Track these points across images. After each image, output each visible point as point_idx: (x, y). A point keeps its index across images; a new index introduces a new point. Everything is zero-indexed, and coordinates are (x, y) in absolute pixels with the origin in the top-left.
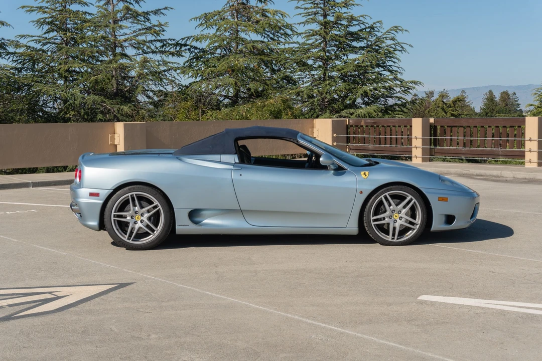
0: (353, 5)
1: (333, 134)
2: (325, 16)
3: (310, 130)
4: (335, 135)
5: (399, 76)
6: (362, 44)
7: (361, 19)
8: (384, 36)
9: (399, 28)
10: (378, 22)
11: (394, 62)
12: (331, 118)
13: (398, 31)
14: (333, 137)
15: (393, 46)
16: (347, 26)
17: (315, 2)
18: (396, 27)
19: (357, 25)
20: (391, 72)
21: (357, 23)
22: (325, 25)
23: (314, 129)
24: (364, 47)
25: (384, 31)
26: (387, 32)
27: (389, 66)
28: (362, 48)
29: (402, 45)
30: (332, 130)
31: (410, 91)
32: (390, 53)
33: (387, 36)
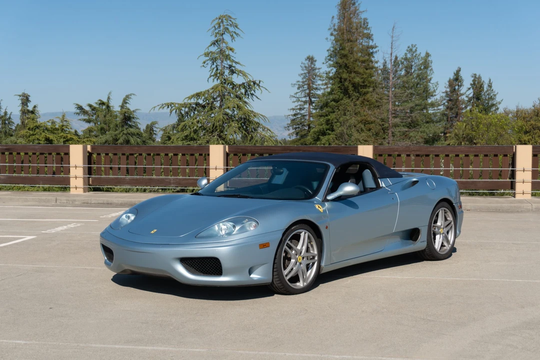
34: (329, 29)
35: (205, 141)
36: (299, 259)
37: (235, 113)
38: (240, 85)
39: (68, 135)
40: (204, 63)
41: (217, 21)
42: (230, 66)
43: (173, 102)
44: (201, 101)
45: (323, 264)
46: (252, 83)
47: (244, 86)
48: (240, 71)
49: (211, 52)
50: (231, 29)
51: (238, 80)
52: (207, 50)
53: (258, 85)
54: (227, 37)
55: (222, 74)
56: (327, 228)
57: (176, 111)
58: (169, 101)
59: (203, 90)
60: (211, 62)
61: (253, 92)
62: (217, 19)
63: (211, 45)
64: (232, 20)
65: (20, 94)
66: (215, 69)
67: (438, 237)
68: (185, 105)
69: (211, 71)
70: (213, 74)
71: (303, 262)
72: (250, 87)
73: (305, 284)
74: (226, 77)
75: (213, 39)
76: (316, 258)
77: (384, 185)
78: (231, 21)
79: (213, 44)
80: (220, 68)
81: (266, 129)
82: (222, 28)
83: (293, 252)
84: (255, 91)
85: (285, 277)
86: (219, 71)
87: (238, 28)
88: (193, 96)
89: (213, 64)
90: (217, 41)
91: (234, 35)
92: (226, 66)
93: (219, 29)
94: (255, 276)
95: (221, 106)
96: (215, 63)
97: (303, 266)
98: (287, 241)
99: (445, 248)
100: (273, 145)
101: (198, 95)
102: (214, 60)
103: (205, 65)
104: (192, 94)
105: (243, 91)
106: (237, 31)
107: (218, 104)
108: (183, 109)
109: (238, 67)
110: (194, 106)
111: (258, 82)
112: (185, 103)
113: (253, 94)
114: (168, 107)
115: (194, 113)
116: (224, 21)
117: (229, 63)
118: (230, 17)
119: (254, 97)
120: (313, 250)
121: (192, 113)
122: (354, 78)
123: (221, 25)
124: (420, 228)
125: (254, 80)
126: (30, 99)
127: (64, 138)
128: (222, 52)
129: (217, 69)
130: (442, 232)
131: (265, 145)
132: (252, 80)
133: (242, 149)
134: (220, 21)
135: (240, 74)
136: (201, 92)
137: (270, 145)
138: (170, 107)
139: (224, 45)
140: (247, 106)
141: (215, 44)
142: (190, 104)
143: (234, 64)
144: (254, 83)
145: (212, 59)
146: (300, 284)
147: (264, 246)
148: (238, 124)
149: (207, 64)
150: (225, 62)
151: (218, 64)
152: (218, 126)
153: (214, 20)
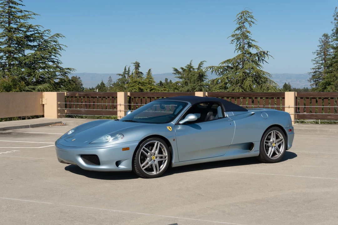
0: (29, 18)
1: (57, 102)
2: (10, 23)
3: (41, 99)
4: (59, 103)
5: (59, 65)
6: (35, 44)
7: (37, 27)
8: (50, 40)
9: (60, 35)
10: (47, 30)
11: (55, 56)
12: (56, 91)
13: (58, 36)
14: (58, 104)
15: (54, 46)
16: (25, 32)
17: (2, 14)
18: (58, 34)
19: (33, 31)
20: (53, 62)
21: (32, 30)
22: (9, 30)
23: (43, 99)
24: (36, 46)
25: (50, 36)
26: (52, 37)
27: (52, 59)
28: (35, 46)
29: (60, 45)
30: (57, 100)
31: (67, 75)
32: (55, 50)
33: (52, 39)
34: (333, 16)
35: (231, 89)
36: (153, 158)
37: (251, 71)
38: (255, 54)
39: (152, 86)
40: (233, 41)
41: (240, 15)
42: (249, 43)
43: (213, 66)
44: (230, 65)
45: (173, 162)
46: (263, 53)
47: (257, 55)
49: (236, 34)
50: (249, 19)
51: (253, 51)
52: (234, 33)
53: (267, 54)
54: (246, 24)
55: (243, 48)
56: (174, 140)
57: (215, 71)
58: (211, 66)
59: (231, 58)
60: (236, 41)
61: (263, 58)
62: (240, 13)
63: (236, 30)
64: (250, 14)
65: (135, 62)
66: (239, 45)
67: (270, 148)
68: (220, 68)
69: (236, 46)
70: (238, 48)
71: (155, 159)
72: (262, 55)
73: (158, 173)
74: (246, 49)
75: (238, 26)
76: (167, 158)
77: (227, 116)
78: (248, 14)
79: (238, 29)
80: (242, 44)
81: (272, 82)
82: (243, 19)
83: (149, 154)
84: (264, 58)
85: (142, 168)
86: (241, 46)
87: (253, 19)
88: (225, 62)
89: (238, 42)
90: (240, 27)
91: (251, 23)
92: (246, 42)
93: (241, 20)
94: (122, 167)
95: (243, 68)
96: (239, 41)
97: (156, 162)
98: (144, 147)
99: (277, 155)
101: (228, 61)
102: (238, 39)
103: (232, 42)
104: (224, 61)
105: (257, 58)
106: (253, 20)
107: (241, 66)
108: (220, 70)
109: (253, 43)
110: (226, 68)
111: (266, 52)
112: (220, 66)
113: (264, 60)
114: (211, 69)
115: (226, 72)
116: (245, 14)
117: (248, 41)
118: (248, 12)
119: (264, 61)
120: (165, 153)
121: (225, 72)
123: (243, 17)
124: (254, 143)
125: (264, 51)
126: (140, 65)
127: (150, 88)
128: (243, 34)
129: (240, 45)
130: (274, 146)
132: (262, 51)
133: (216, 94)
134: (242, 15)
135: (254, 47)
136: (230, 59)
138: (212, 69)
139: (245, 29)
140: (260, 67)
141: (239, 29)
142: (224, 67)
143: (251, 41)
144: (264, 53)
145: (237, 39)
146: (154, 173)
148: (252, 79)
149: (234, 42)
150: (245, 40)
151: (241, 42)
152: (240, 80)
153: (238, 14)
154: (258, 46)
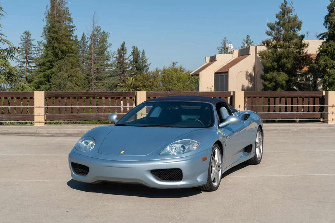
34: (45, 14)
36: (215, 167)
37: (2, 69)
38: (5, 50)
46: (13, 49)
47: (7, 50)
48: (5, 41)
51: (3, 46)
53: (17, 50)
56: (226, 146)
61: (13, 55)
72: (11, 51)
76: (221, 166)
84: (14, 54)
85: (211, 178)
98: (212, 155)
100: (30, 91)
105: (6, 54)
109: (3, 37)
111: (17, 48)
113: (13, 56)
119: (14, 58)
122: (62, 46)
124: (252, 144)
125: (15, 46)
130: (258, 146)
131: (25, 91)
132: (13, 46)
133: (55, 94)
135: (5, 43)
137: (29, 91)
143: (0, 36)
144: (15, 49)
146: (216, 184)
147: (205, 159)
148: (5, 77)
154: (9, 41)
